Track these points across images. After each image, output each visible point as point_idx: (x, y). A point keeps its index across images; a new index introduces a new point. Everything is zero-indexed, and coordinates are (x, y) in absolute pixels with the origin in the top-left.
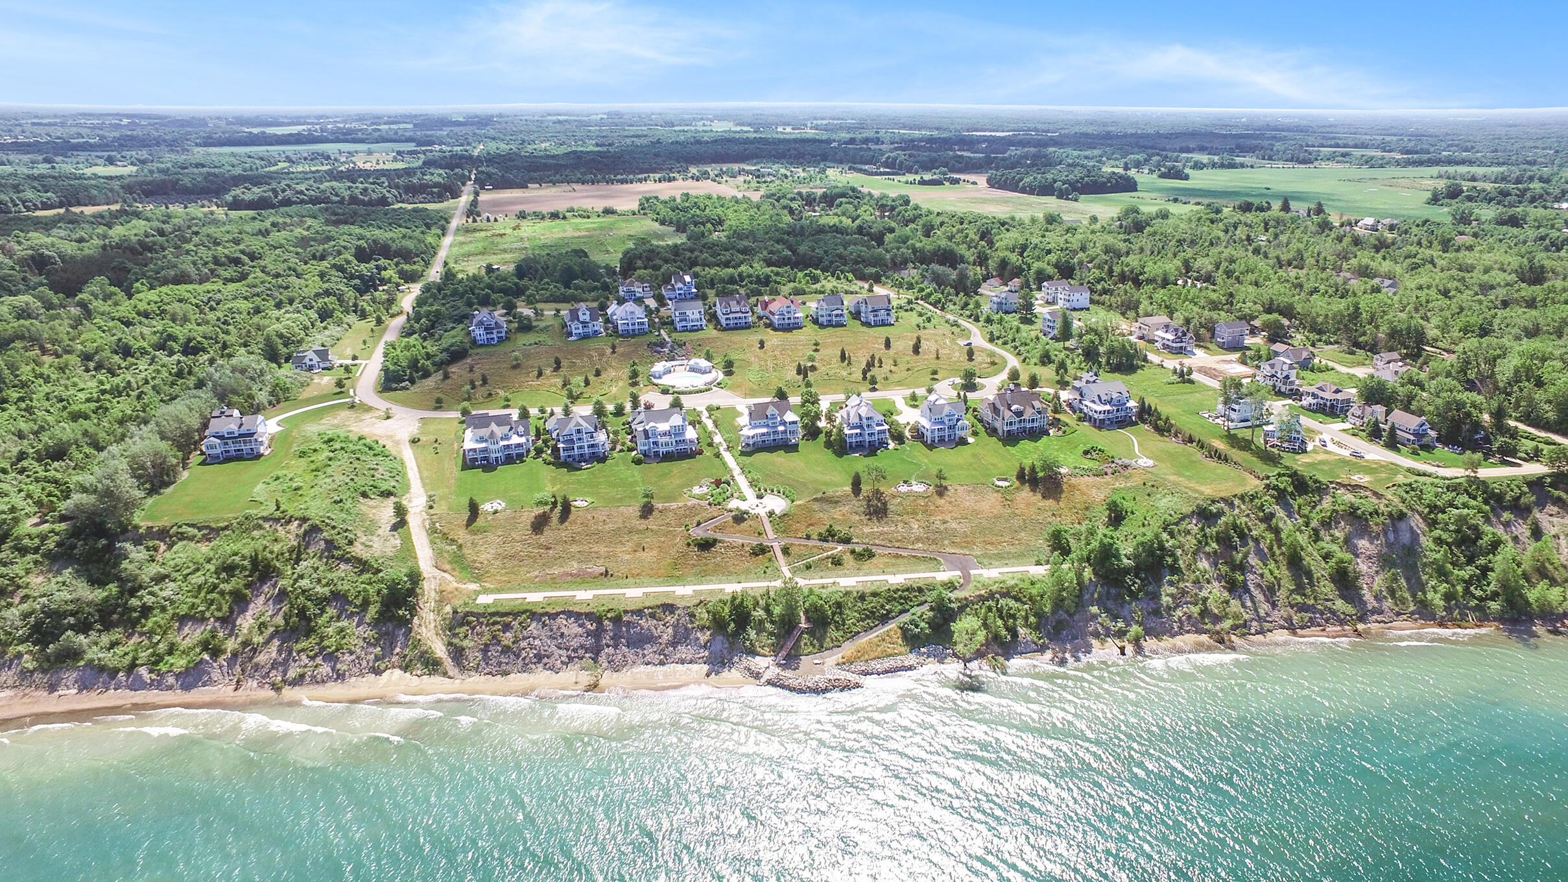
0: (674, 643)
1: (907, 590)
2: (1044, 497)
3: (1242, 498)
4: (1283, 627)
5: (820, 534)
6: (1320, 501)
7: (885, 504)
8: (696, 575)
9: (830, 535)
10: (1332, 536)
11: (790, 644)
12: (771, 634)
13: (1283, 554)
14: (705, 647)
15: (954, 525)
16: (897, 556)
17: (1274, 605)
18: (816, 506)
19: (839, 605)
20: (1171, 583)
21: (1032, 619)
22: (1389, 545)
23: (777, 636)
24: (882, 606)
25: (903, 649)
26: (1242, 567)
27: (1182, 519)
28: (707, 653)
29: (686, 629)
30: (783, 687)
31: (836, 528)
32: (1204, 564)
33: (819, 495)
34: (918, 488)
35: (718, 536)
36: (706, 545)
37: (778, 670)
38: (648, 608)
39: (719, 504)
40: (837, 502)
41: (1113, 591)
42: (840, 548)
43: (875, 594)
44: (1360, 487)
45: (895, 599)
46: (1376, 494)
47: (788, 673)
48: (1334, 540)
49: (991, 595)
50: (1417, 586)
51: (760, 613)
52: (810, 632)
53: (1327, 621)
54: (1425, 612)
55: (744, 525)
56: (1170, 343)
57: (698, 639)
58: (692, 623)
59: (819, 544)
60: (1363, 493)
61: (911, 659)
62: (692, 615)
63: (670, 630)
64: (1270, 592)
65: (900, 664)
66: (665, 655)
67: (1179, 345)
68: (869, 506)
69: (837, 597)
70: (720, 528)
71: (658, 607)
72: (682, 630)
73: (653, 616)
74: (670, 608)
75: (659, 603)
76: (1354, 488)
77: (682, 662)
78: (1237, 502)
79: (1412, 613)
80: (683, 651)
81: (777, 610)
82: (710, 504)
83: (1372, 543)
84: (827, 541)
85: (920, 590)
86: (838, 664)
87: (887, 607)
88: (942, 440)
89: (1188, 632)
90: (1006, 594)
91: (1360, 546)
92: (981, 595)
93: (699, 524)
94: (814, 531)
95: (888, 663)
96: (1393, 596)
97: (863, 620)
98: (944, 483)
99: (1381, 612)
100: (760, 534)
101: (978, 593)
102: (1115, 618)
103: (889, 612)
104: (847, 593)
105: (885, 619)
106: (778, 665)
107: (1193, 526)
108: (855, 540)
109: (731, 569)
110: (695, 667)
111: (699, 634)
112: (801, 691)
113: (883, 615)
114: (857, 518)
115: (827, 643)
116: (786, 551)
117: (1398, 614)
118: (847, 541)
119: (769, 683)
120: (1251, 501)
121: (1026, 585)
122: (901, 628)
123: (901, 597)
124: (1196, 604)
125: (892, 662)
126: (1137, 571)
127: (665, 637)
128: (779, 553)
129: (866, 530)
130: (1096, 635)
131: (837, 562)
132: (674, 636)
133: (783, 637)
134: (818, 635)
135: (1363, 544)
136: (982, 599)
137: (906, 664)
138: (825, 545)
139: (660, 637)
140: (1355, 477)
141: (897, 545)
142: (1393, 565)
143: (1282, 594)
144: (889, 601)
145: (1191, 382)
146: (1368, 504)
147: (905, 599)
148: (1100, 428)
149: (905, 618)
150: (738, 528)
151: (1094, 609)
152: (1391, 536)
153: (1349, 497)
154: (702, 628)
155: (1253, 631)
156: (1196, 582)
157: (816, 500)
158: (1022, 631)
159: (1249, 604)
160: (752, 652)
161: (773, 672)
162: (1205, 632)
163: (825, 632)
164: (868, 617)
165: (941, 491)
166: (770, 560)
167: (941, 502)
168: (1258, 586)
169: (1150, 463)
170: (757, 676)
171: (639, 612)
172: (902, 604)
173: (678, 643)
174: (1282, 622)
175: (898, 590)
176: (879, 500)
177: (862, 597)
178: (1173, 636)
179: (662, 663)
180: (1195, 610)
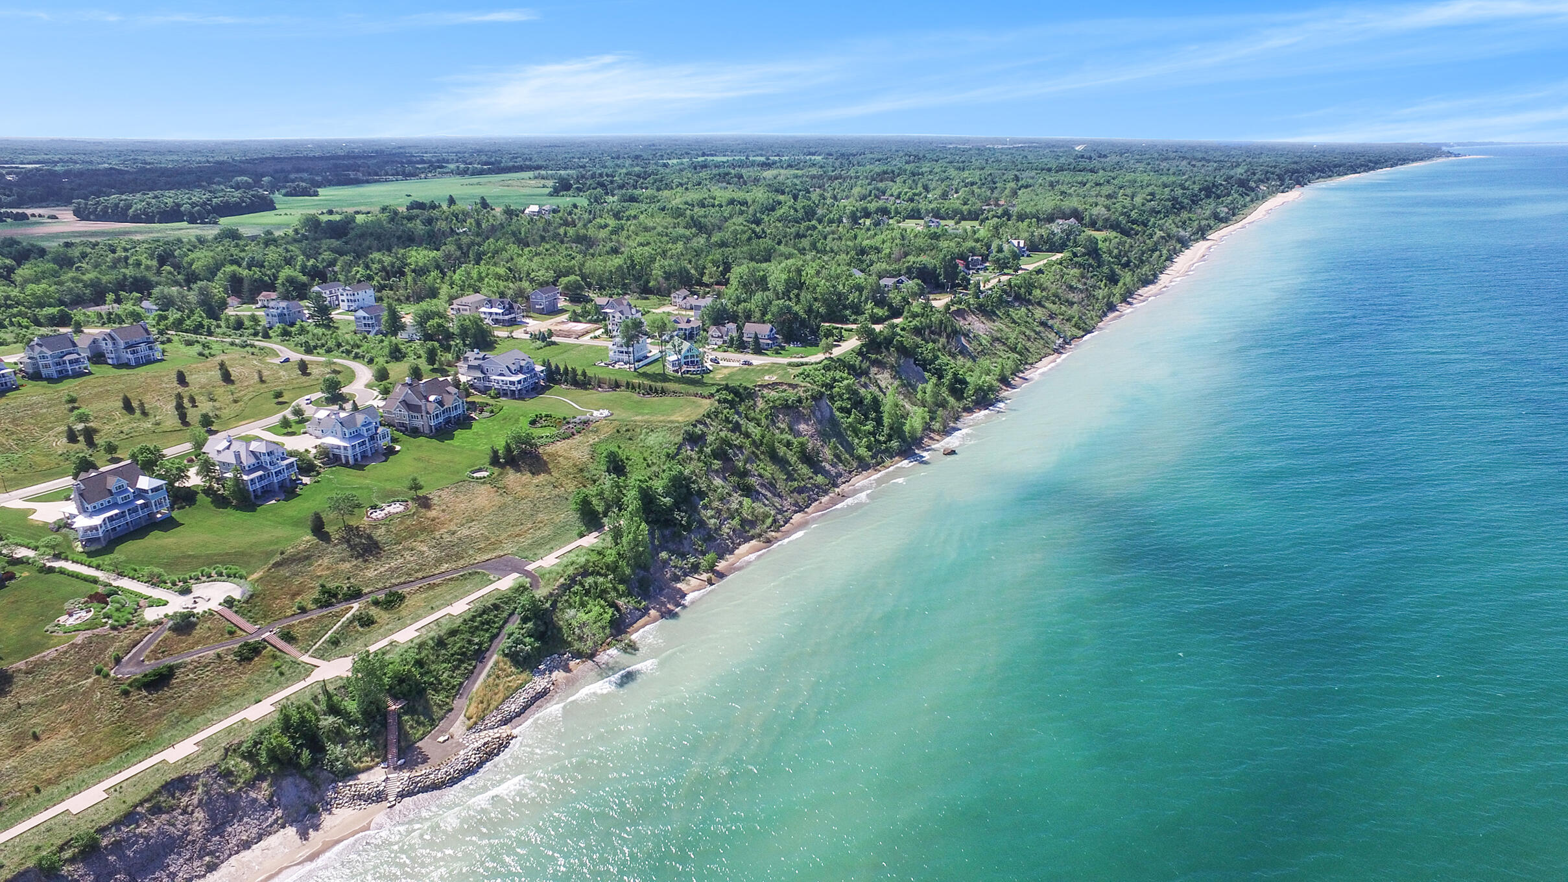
0: (217, 827)
1: (484, 612)
2: (533, 474)
3: (709, 416)
4: (796, 512)
5: (316, 601)
6: (755, 404)
7: (369, 537)
8: (173, 725)
9: (328, 598)
10: (779, 428)
11: (393, 738)
12: (363, 737)
13: (762, 453)
14: (271, 805)
15: (465, 532)
16: (432, 587)
17: (780, 497)
18: (285, 572)
19: (419, 663)
20: (705, 507)
21: (621, 587)
22: (820, 422)
23: (371, 736)
24: (470, 642)
25: (524, 676)
26: (745, 474)
27: (679, 448)
28: (279, 813)
29: (227, 797)
30: (425, 789)
31: (332, 585)
32: (718, 482)
33: (278, 558)
34: (397, 508)
35: (169, 661)
36: (159, 681)
37: (406, 775)
38: (141, 803)
39: (129, 622)
40: (307, 558)
41: (667, 532)
42: (356, 606)
43: (453, 633)
44: (777, 384)
45: (477, 627)
46: (790, 385)
47: (421, 771)
48: (782, 431)
49: (573, 580)
50: (850, 448)
51: (328, 721)
52: (410, 710)
53: (817, 494)
54: (864, 466)
55: (198, 632)
56: (501, 317)
57: (255, 800)
58: (233, 783)
59: (325, 612)
60: (781, 388)
61: (540, 683)
62: (227, 774)
63: (199, 815)
64: (771, 486)
65: (532, 693)
66: (211, 853)
67: (510, 316)
68: (352, 547)
69: (412, 655)
70: (164, 649)
71: (158, 792)
72: (221, 803)
73: (157, 810)
74: (181, 784)
75: (156, 787)
76: (773, 386)
77: (246, 845)
78: (708, 421)
79: (857, 469)
80: (238, 831)
81: (352, 706)
82: (113, 628)
83: (808, 425)
84: (331, 605)
85: (496, 607)
86: (470, 728)
87: (476, 640)
88: (364, 456)
89: (739, 544)
90: (585, 574)
91: (801, 429)
92: (563, 585)
93: (118, 660)
94: (307, 599)
95: (521, 699)
96: (841, 461)
97: (457, 667)
98: (420, 493)
99: (841, 475)
100: (231, 633)
101: (558, 584)
102: (683, 556)
103: (480, 644)
104: (421, 646)
105: (480, 655)
106: (400, 768)
107: (688, 451)
108: (366, 590)
109: (225, 692)
110: (272, 841)
111: (253, 795)
112: (453, 781)
113: (476, 651)
114: (348, 565)
115: (437, 712)
116: (288, 637)
117: (850, 472)
118: (356, 595)
119: (402, 795)
120: (716, 416)
121: (594, 557)
122: (506, 655)
123: (483, 624)
124: (733, 518)
125: (524, 695)
126: (677, 505)
127: (196, 827)
128: (281, 644)
129: (371, 573)
130: (677, 579)
131: (366, 622)
132: (212, 818)
133: (378, 733)
134: (420, 709)
135: (802, 427)
136: (566, 588)
137: (539, 689)
138: (333, 610)
139: (187, 833)
140: (766, 378)
141: (420, 575)
142: (829, 437)
143: (780, 486)
144: (473, 633)
145: (554, 343)
146: (791, 395)
147: (488, 623)
148: (522, 398)
149: (503, 643)
150: (191, 640)
151: (664, 555)
152: (818, 414)
153: (773, 394)
154: (252, 784)
155: (782, 523)
156: (721, 499)
157: (277, 565)
158: (621, 602)
159: (767, 502)
160: (349, 773)
161: (400, 779)
162: (752, 538)
163: (427, 701)
164: (461, 661)
165: (425, 503)
166: (274, 657)
167: (432, 514)
168: (762, 485)
169: (606, 413)
170: (379, 797)
171: (130, 817)
172: (487, 630)
173: (223, 824)
174: (794, 508)
175: (474, 617)
176: (360, 537)
177: (441, 643)
178: (732, 552)
179: (212, 868)
180: (735, 522)
